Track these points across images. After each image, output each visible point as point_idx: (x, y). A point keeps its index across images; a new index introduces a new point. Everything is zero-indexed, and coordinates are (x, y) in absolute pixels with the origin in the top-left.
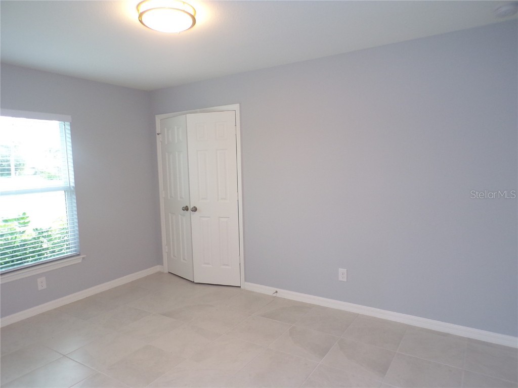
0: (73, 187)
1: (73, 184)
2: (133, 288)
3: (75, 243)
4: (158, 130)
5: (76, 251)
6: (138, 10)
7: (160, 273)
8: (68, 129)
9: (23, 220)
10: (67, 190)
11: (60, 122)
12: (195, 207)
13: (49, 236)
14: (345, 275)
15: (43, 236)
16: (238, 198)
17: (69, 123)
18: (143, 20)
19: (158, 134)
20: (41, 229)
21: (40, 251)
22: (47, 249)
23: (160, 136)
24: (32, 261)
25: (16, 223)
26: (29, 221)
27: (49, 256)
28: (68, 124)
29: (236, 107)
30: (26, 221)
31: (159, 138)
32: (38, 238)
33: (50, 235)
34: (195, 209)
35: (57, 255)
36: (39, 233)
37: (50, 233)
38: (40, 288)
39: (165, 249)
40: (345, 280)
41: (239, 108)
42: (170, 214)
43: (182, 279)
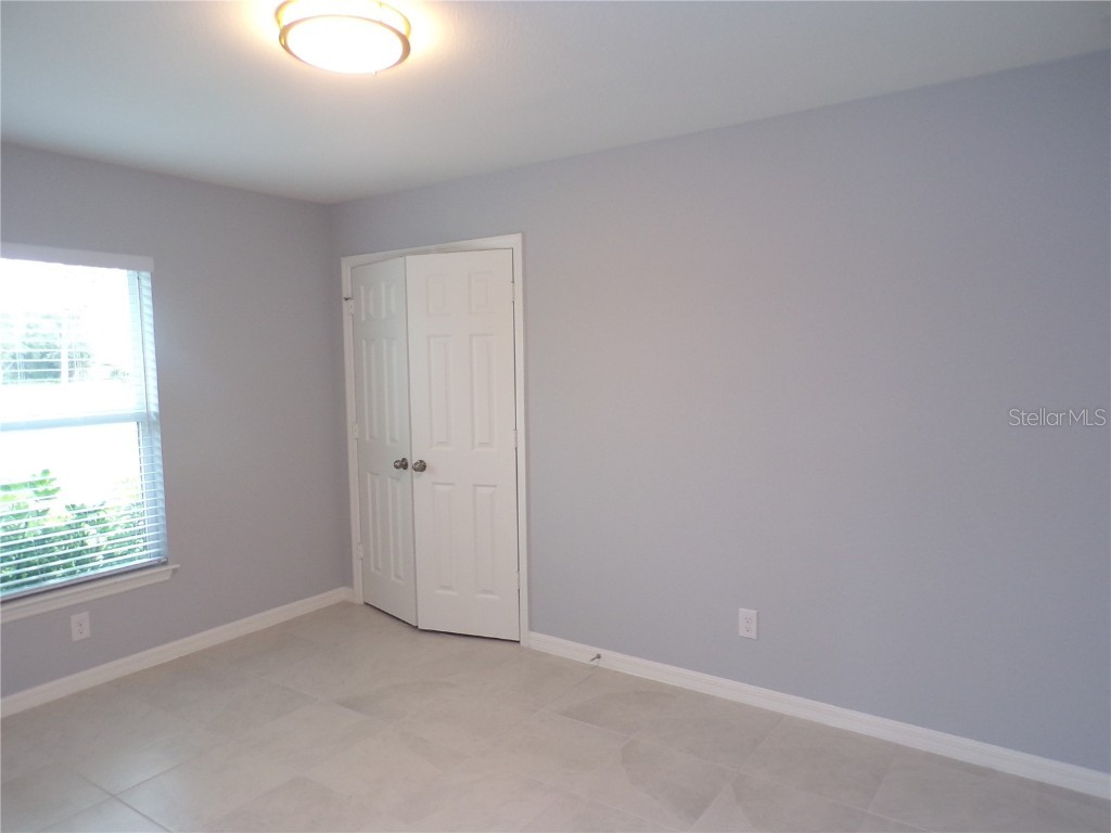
0: (155, 414)
1: (154, 408)
2: (283, 639)
3: (157, 537)
4: (346, 291)
5: (158, 554)
6: (279, 22)
7: (346, 605)
8: (147, 288)
9: (42, 486)
10: (143, 421)
11: (131, 272)
12: (421, 461)
13: (100, 521)
14: (753, 626)
15: (87, 522)
16: (516, 444)
17: (147, 275)
18: (290, 45)
19: (347, 299)
20: (83, 505)
21: (79, 553)
22: (98, 549)
23: (350, 302)
24: (64, 576)
25: (29, 491)
26: (58, 489)
27: (101, 566)
28: (145, 275)
29: (514, 240)
30: (50, 488)
31: (347, 308)
32: (78, 525)
33: (103, 519)
34: (421, 467)
35: (119, 562)
36: (79, 514)
37: (102, 515)
38: (76, 637)
39: (357, 552)
40: (753, 635)
41: (520, 244)
42: (369, 475)
43: (393, 620)
